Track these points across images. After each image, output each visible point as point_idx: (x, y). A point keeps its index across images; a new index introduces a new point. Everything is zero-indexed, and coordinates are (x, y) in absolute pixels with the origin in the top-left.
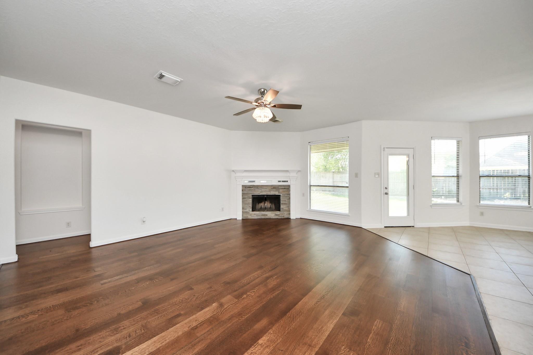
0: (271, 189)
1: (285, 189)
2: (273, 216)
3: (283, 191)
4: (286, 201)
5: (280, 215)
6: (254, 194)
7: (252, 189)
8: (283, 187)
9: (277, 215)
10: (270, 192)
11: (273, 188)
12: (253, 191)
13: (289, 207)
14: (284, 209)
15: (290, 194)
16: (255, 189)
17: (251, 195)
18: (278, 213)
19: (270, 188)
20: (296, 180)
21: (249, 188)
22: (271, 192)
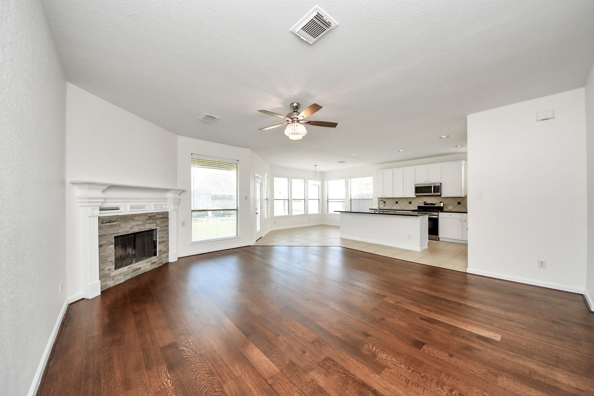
0: (147, 220)
1: (163, 218)
2: (148, 267)
3: (161, 222)
4: (164, 237)
5: (157, 262)
6: (119, 233)
7: (115, 223)
8: (161, 216)
9: (154, 263)
10: (144, 226)
11: (148, 218)
12: (116, 228)
13: (167, 246)
14: (162, 250)
15: (168, 226)
16: (120, 223)
17: (113, 236)
18: (154, 259)
19: (144, 218)
20: (178, 204)
21: (109, 222)
22: (146, 225)
